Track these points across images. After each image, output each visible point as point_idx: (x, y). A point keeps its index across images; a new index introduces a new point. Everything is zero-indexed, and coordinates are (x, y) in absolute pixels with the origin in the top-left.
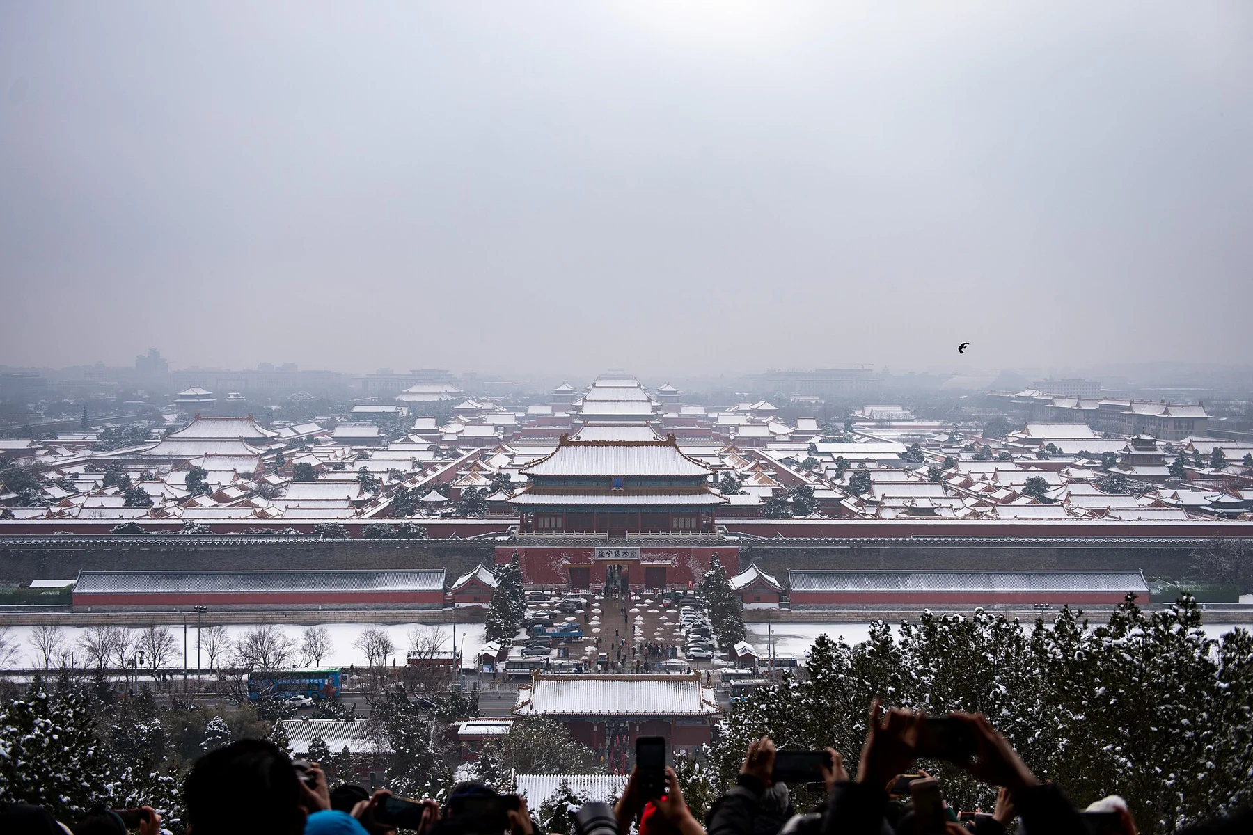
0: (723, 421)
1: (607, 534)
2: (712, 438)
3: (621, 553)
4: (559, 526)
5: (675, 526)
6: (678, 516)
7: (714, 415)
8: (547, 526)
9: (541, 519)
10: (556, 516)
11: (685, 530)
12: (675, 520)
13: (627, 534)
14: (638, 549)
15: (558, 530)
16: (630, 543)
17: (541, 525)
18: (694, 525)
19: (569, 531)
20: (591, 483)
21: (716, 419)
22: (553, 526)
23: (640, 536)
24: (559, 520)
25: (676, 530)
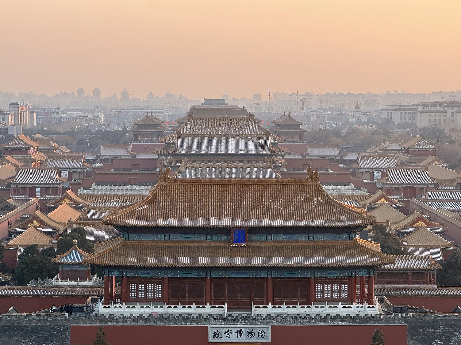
0: (364, 164)
1: (225, 306)
2: (352, 185)
3: (244, 332)
4: (159, 295)
5: (319, 295)
6: (324, 281)
7: (352, 157)
8: (142, 295)
9: (133, 287)
10: (153, 281)
11: (332, 301)
12: (319, 287)
13: (253, 307)
14: (268, 328)
15: (156, 301)
16: (257, 318)
17: (133, 295)
18: (345, 295)
19: (172, 302)
20: (202, 237)
21: (356, 161)
22: (150, 295)
23: (270, 309)
24: (159, 287)
25: (322, 301)
